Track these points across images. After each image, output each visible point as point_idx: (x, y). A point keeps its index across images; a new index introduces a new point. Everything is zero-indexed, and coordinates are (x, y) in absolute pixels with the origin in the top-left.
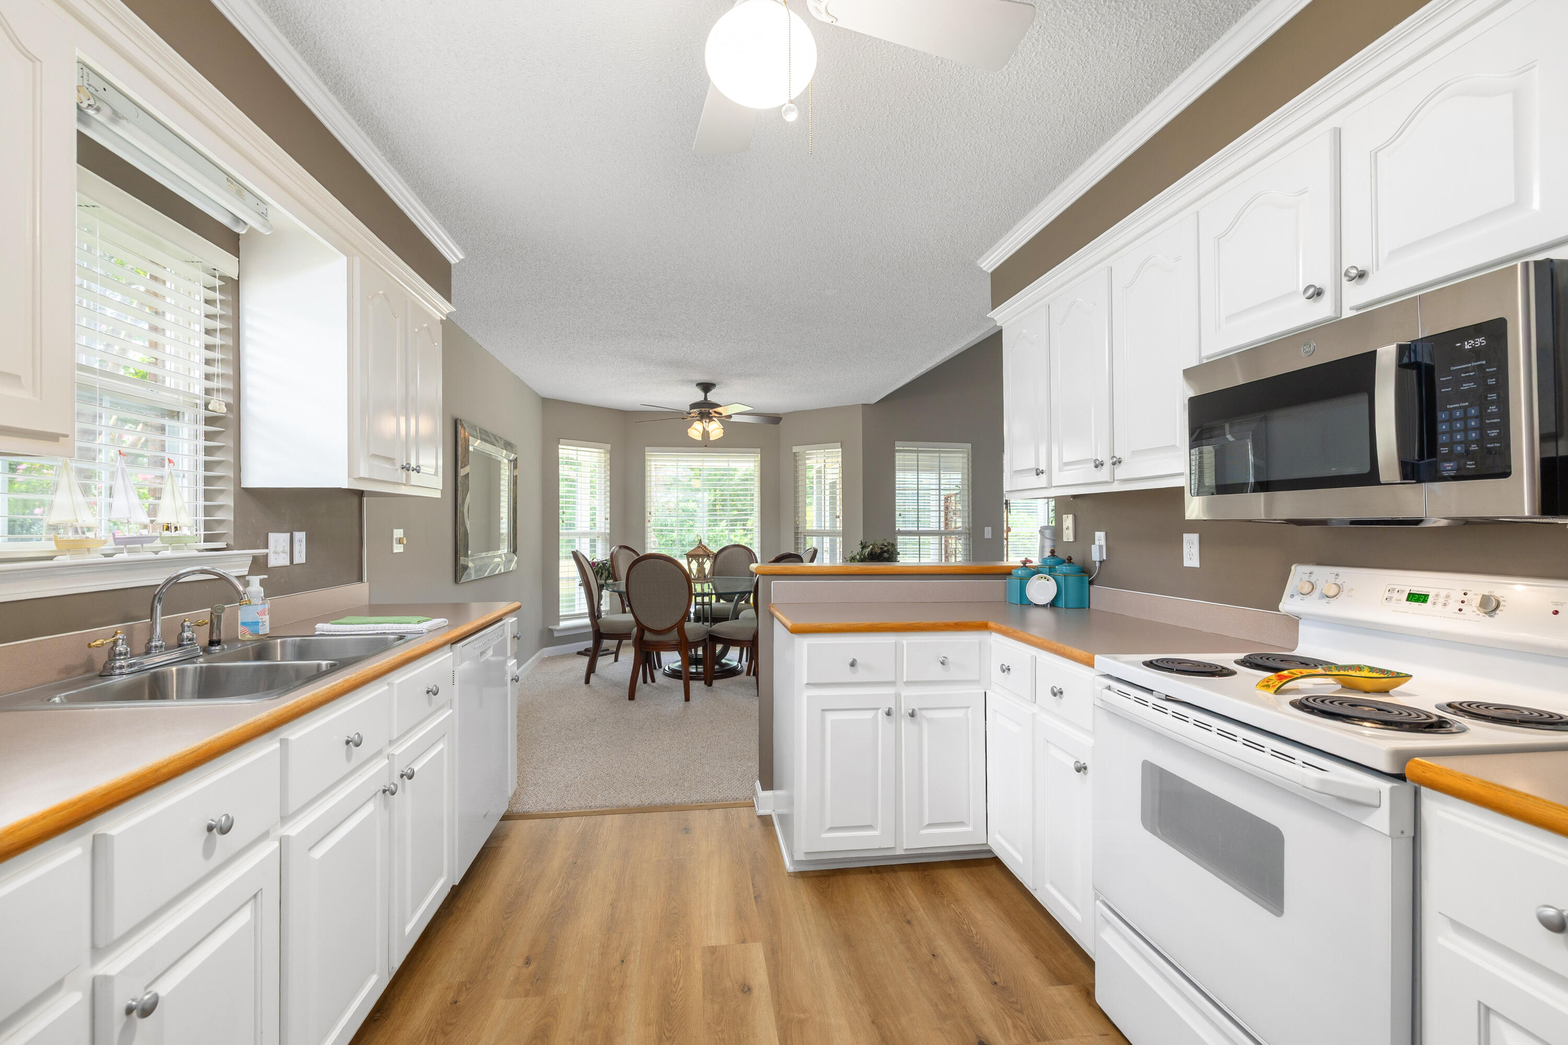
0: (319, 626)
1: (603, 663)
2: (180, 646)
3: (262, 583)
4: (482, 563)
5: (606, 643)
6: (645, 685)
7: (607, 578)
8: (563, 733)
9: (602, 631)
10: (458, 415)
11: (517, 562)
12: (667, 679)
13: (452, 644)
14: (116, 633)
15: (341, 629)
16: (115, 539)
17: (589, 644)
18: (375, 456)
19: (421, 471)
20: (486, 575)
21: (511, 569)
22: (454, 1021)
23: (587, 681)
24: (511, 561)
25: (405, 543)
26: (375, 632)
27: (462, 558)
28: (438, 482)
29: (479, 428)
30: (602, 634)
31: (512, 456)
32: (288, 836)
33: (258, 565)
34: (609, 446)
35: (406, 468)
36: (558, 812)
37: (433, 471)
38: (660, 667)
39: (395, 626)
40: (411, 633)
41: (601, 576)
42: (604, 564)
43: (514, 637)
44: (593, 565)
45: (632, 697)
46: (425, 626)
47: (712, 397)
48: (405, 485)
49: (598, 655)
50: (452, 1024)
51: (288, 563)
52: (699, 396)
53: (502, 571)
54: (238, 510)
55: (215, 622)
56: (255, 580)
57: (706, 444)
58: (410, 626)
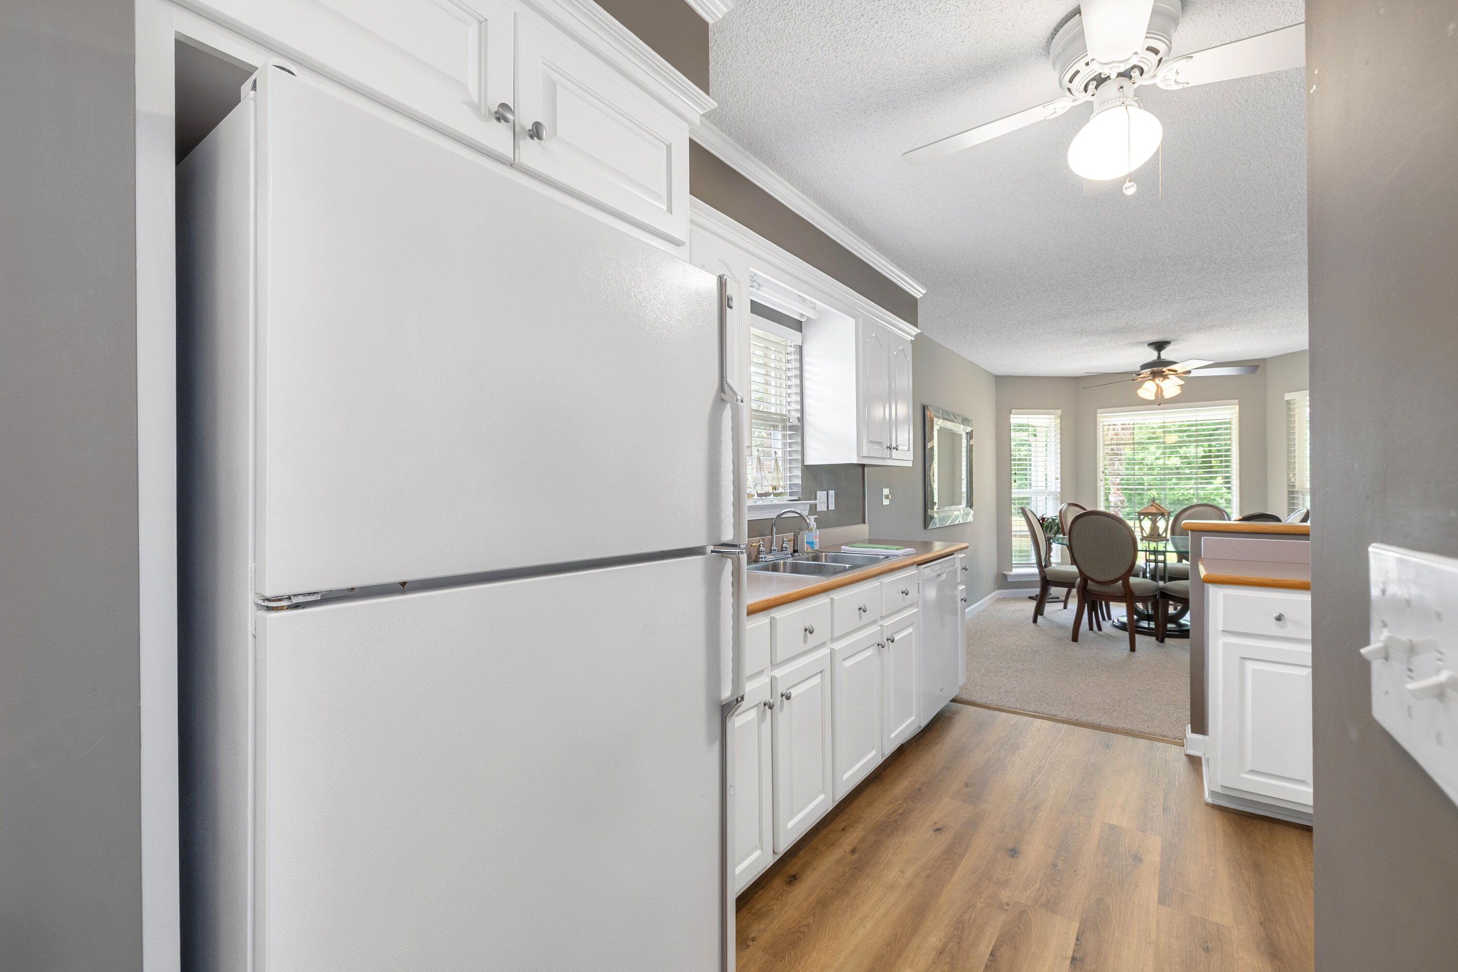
0: (843, 547)
1: (1050, 608)
2: (782, 551)
3: (816, 520)
4: (944, 515)
5: (1054, 591)
6: (1091, 632)
7: (1057, 532)
8: (1008, 656)
9: (1048, 578)
10: (927, 403)
11: (974, 516)
12: (1115, 630)
13: (918, 565)
14: (760, 541)
15: (854, 550)
16: (758, 494)
17: (1037, 591)
18: (871, 442)
19: (899, 449)
20: (948, 524)
21: (968, 521)
22: (919, 798)
23: (1035, 621)
24: (968, 514)
25: (890, 498)
26: (872, 553)
27: (929, 510)
28: (910, 456)
29: (942, 411)
30: (1048, 581)
31: (969, 429)
32: (834, 649)
33: (813, 509)
34: (1059, 412)
35: (890, 448)
36: (997, 707)
37: (906, 448)
38: (1110, 618)
39: (884, 550)
40: (892, 555)
41: (1050, 531)
42: (1054, 520)
43: (963, 569)
44: (1042, 521)
45: (1075, 638)
46: (901, 552)
47: (1167, 354)
48: (889, 459)
49: (1045, 602)
50: (917, 799)
51: (826, 510)
52: (1151, 355)
53: (961, 522)
54: (803, 477)
55: (795, 541)
56: (812, 518)
57: (1160, 402)
58: (892, 551)
